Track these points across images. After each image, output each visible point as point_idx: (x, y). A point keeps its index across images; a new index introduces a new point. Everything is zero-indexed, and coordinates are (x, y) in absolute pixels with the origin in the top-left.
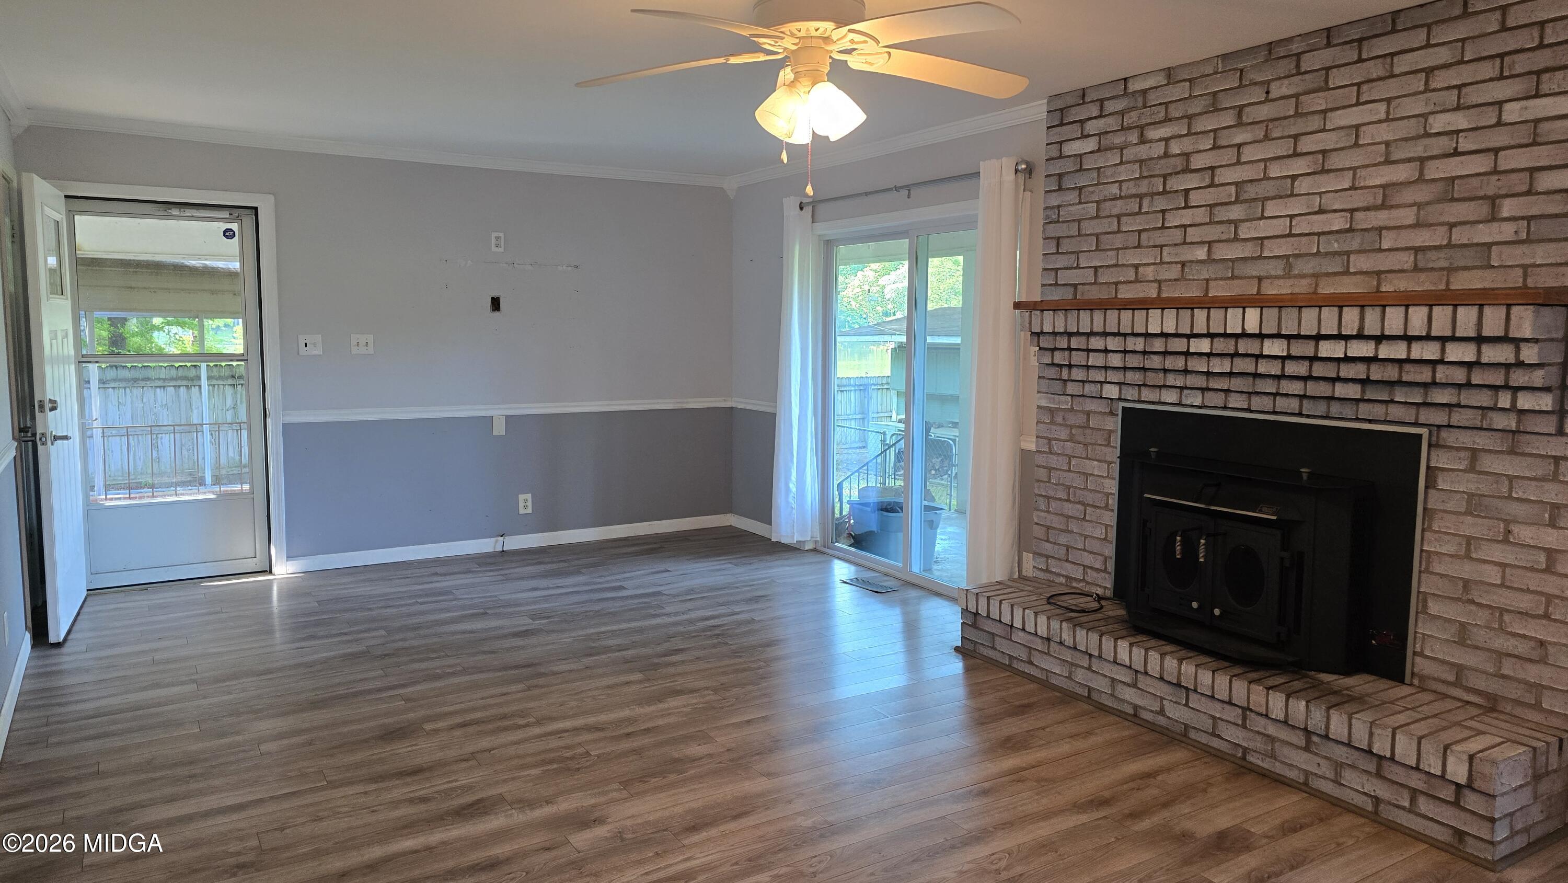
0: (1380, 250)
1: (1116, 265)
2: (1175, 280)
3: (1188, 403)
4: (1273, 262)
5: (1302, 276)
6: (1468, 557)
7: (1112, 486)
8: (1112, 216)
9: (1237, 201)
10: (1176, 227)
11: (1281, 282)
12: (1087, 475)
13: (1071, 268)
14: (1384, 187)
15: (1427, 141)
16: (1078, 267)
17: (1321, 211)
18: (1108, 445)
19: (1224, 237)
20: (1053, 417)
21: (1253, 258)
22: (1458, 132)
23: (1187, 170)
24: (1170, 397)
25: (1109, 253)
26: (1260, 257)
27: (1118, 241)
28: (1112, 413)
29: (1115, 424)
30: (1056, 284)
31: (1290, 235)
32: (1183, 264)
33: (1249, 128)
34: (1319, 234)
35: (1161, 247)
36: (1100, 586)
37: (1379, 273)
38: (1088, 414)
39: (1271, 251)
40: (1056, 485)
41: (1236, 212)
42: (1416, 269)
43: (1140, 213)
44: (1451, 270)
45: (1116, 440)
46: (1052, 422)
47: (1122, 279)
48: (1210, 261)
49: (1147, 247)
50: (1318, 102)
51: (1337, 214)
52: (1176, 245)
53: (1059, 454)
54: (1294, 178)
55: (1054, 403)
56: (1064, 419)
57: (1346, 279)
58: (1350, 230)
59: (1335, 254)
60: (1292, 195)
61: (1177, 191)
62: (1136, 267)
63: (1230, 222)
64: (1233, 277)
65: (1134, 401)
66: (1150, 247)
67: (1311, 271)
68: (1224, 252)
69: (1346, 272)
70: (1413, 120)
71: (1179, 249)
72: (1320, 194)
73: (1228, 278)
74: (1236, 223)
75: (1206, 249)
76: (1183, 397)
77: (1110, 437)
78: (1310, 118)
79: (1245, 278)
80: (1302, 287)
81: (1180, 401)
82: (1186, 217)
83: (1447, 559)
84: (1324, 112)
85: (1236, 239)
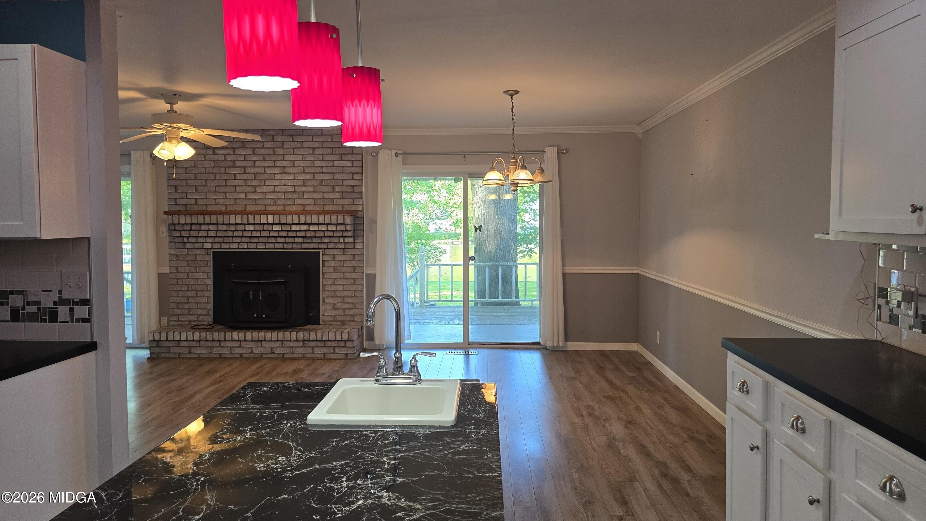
0: (304, 198)
1: (206, 198)
2: (232, 205)
3: (242, 248)
4: (269, 200)
5: (280, 205)
6: (334, 284)
7: (210, 282)
8: (202, 180)
9: (255, 179)
10: (231, 186)
11: (272, 207)
12: (197, 279)
13: (184, 198)
14: (304, 180)
15: (314, 168)
16: (187, 198)
17: (284, 185)
18: (207, 266)
19: (251, 191)
20: (178, 258)
21: (262, 198)
22: (323, 167)
23: (234, 166)
24: (234, 246)
25: (202, 193)
26: (265, 198)
27: (206, 189)
28: (207, 254)
29: (210, 258)
30: (176, 204)
31: (275, 192)
32: (235, 199)
33: (257, 156)
34: (284, 192)
35: (226, 192)
36: (206, 321)
37: (304, 205)
38: (196, 255)
39: (269, 196)
40: (181, 285)
41: (255, 183)
42: (314, 204)
43: (215, 179)
44: (324, 205)
45: (211, 264)
46: (178, 260)
47: (209, 203)
48: (246, 198)
49: (219, 192)
50: (281, 151)
51: (291, 187)
52: (232, 192)
53: (182, 273)
54: (275, 174)
55: (178, 252)
56: (184, 258)
57: (294, 206)
58: (294, 192)
59: (290, 198)
60: (274, 179)
61: (231, 173)
62: (215, 199)
63: (253, 186)
64: (255, 205)
65: (218, 249)
66: (220, 192)
67: (283, 204)
68: (250, 196)
69: (294, 204)
70: (310, 162)
71: (233, 194)
72: (284, 180)
73: (253, 205)
74: (255, 187)
75: (244, 195)
76: (240, 246)
77: (207, 263)
78: (278, 156)
79: (260, 205)
80: (280, 208)
81: (239, 247)
82: (236, 183)
83: (329, 286)
84: (283, 155)
85: (255, 192)
